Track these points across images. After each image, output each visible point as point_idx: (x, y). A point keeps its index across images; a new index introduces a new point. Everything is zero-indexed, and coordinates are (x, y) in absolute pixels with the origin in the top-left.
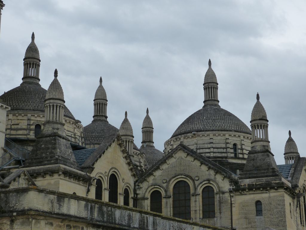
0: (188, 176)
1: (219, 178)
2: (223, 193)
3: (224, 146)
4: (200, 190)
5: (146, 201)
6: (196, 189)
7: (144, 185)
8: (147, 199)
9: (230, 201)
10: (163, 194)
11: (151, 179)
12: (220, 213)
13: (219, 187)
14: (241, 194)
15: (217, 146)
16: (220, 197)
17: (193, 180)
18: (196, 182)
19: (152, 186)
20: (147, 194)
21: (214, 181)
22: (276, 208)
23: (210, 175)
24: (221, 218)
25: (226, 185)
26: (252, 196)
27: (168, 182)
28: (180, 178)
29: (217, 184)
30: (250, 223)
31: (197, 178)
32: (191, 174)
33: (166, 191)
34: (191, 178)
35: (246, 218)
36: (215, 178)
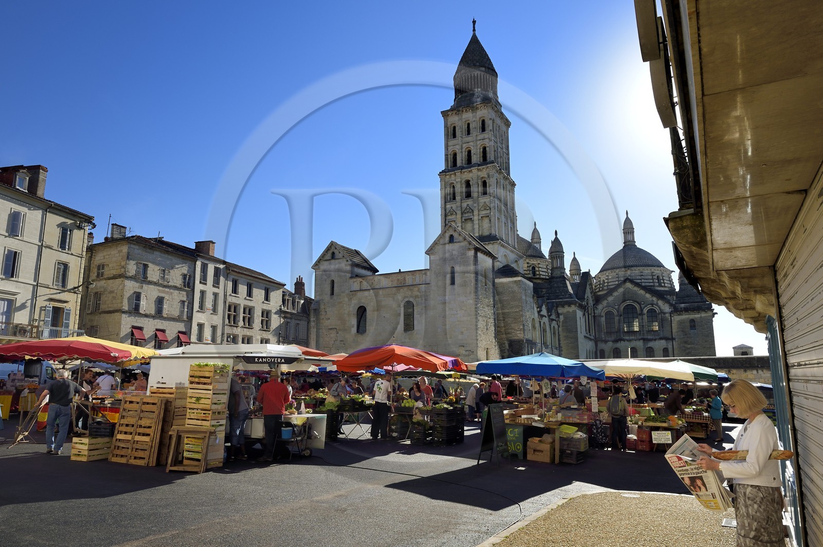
0: (636, 301)
1: (660, 303)
2: (665, 313)
3: (651, 277)
4: (645, 311)
5: (602, 318)
6: (642, 310)
7: (600, 307)
8: (603, 316)
9: (670, 319)
10: (615, 312)
11: (605, 303)
12: (663, 327)
13: (660, 309)
14: (679, 315)
15: (646, 277)
16: (661, 316)
17: (640, 304)
18: (642, 305)
19: (606, 307)
20: (602, 313)
21: (657, 305)
22: (706, 325)
23: (653, 301)
24: (663, 331)
25: (667, 308)
26: (687, 316)
27: (619, 305)
28: (628, 302)
29: (659, 307)
30: (686, 335)
31: (642, 303)
32: (637, 300)
33: (618, 312)
34: (638, 303)
35: (683, 331)
36: (657, 303)
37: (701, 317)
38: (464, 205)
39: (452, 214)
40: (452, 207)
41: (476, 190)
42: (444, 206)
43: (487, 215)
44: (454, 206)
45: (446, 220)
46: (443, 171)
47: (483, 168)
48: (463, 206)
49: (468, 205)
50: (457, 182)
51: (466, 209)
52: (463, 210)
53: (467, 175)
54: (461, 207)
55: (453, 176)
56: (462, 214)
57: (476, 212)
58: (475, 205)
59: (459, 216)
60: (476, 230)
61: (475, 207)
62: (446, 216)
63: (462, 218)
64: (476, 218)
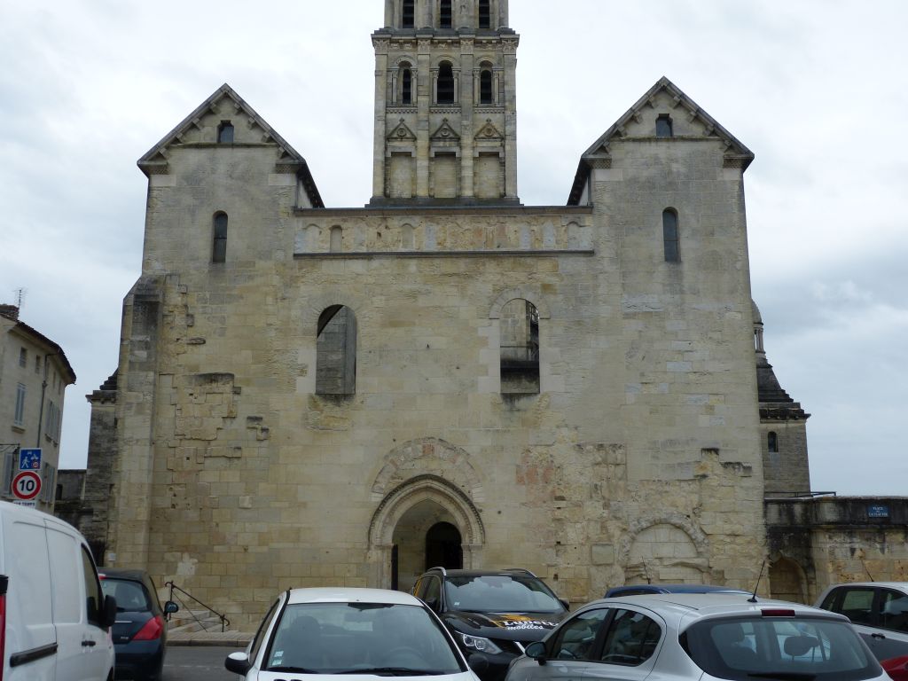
22: (796, 443)
37: (787, 428)
38: (437, 119)
39: (402, 138)
40: (402, 120)
41: (466, 89)
42: (382, 114)
43: (495, 150)
44: (409, 119)
45: (386, 148)
46: (380, 32)
47: (489, 42)
48: (431, 121)
49: (445, 120)
50: (419, 62)
51: (440, 129)
52: (433, 130)
53: (443, 53)
54: (428, 121)
55: (408, 47)
56: (432, 139)
57: (467, 140)
58: (465, 122)
59: (423, 142)
60: (468, 182)
61: (465, 127)
62: (388, 138)
63: (429, 148)
64: (467, 154)
